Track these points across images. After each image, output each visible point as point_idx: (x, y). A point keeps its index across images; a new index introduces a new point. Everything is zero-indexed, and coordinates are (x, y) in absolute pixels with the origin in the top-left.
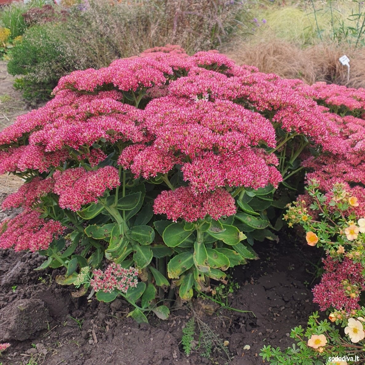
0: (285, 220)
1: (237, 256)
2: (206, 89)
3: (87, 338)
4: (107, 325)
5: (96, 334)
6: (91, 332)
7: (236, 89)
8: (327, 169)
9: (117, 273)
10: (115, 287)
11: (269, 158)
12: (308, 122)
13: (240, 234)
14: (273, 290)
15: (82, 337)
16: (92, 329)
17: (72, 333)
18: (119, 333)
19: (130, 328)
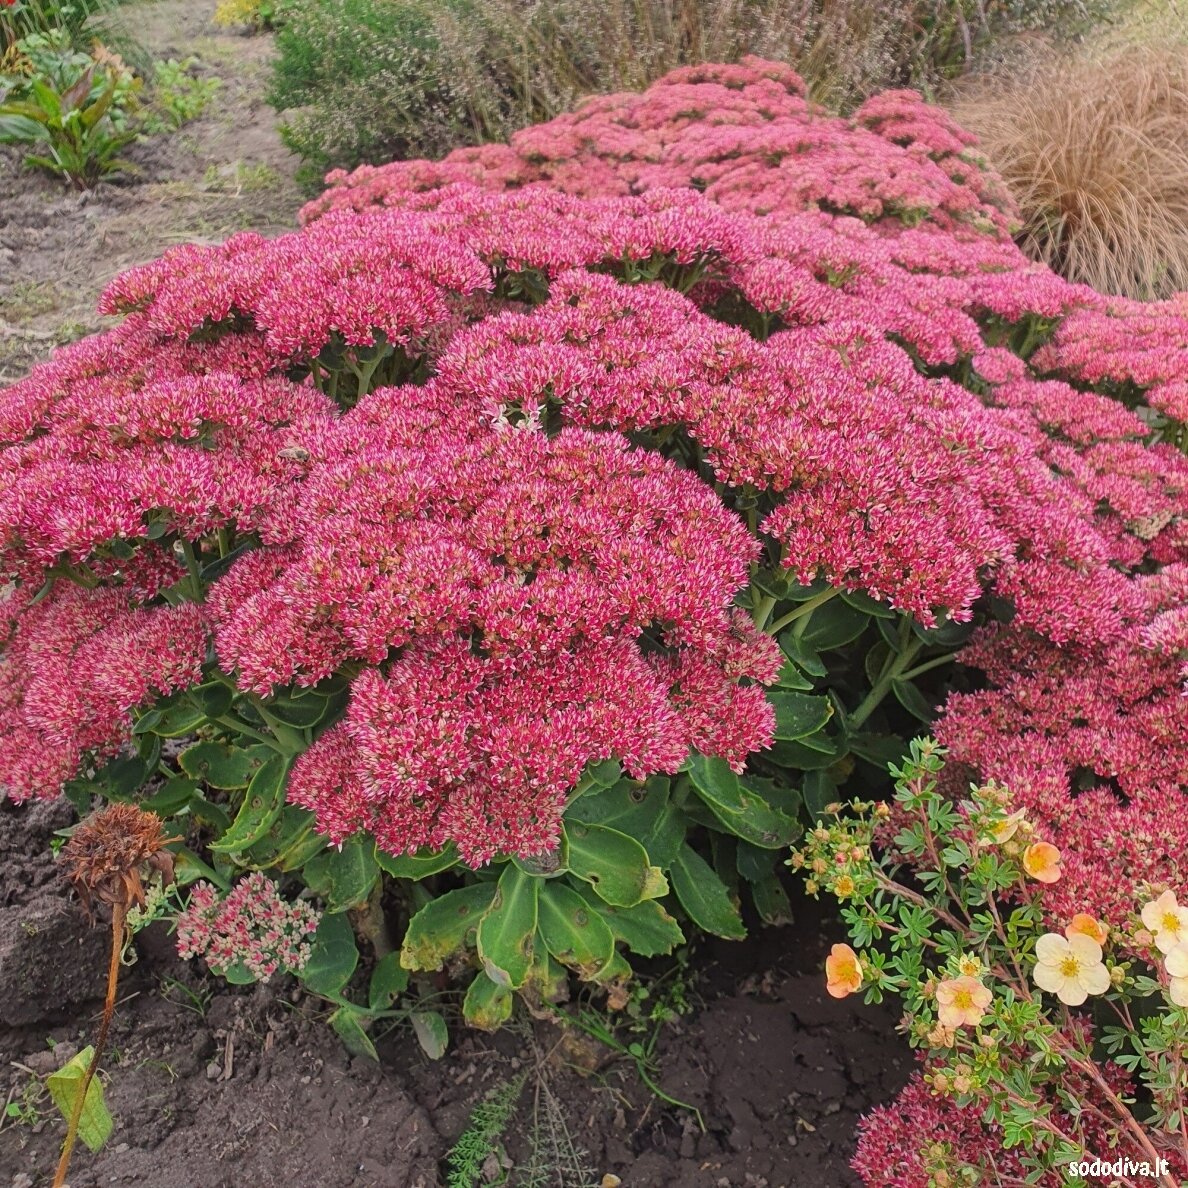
0: (792, 867)
1: (667, 924)
2: (537, 388)
3: (209, 1052)
4: (269, 1029)
5: (236, 1049)
6: (225, 1039)
7: (661, 389)
8: (1023, 694)
9: (258, 909)
10: (241, 953)
11: (738, 655)
12: (893, 550)
13: (651, 875)
14: (823, 1034)
15: (191, 1049)
16: (230, 1030)
17: (167, 1029)
18: (285, 1068)
19: (320, 1062)
